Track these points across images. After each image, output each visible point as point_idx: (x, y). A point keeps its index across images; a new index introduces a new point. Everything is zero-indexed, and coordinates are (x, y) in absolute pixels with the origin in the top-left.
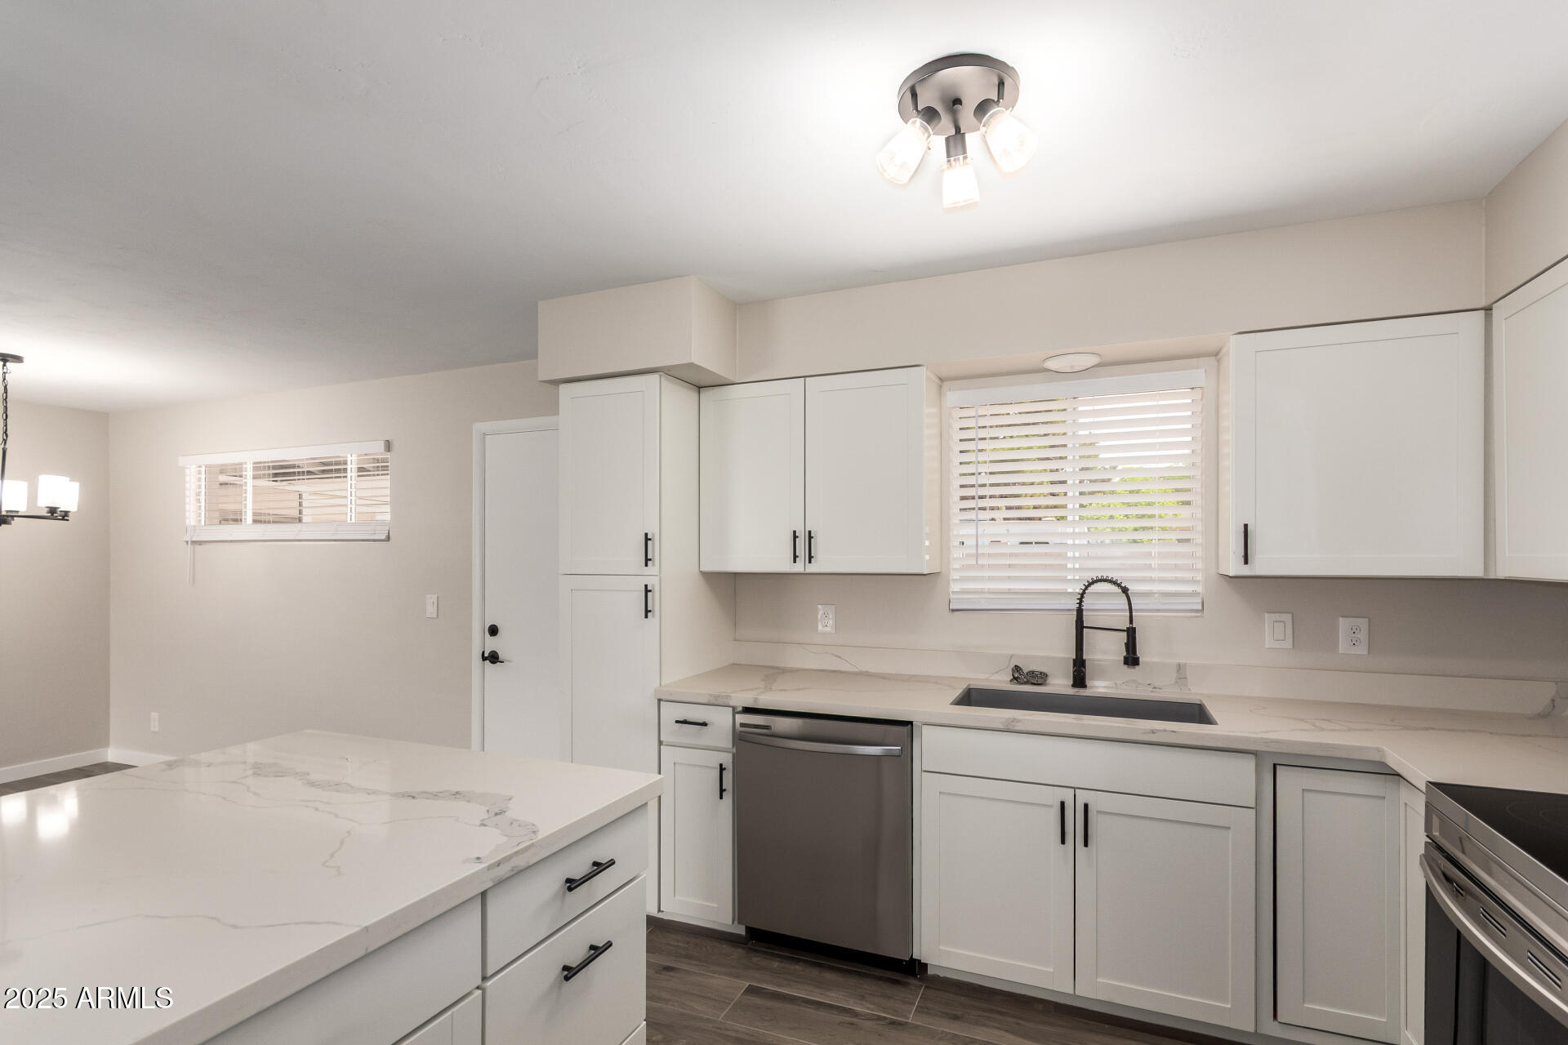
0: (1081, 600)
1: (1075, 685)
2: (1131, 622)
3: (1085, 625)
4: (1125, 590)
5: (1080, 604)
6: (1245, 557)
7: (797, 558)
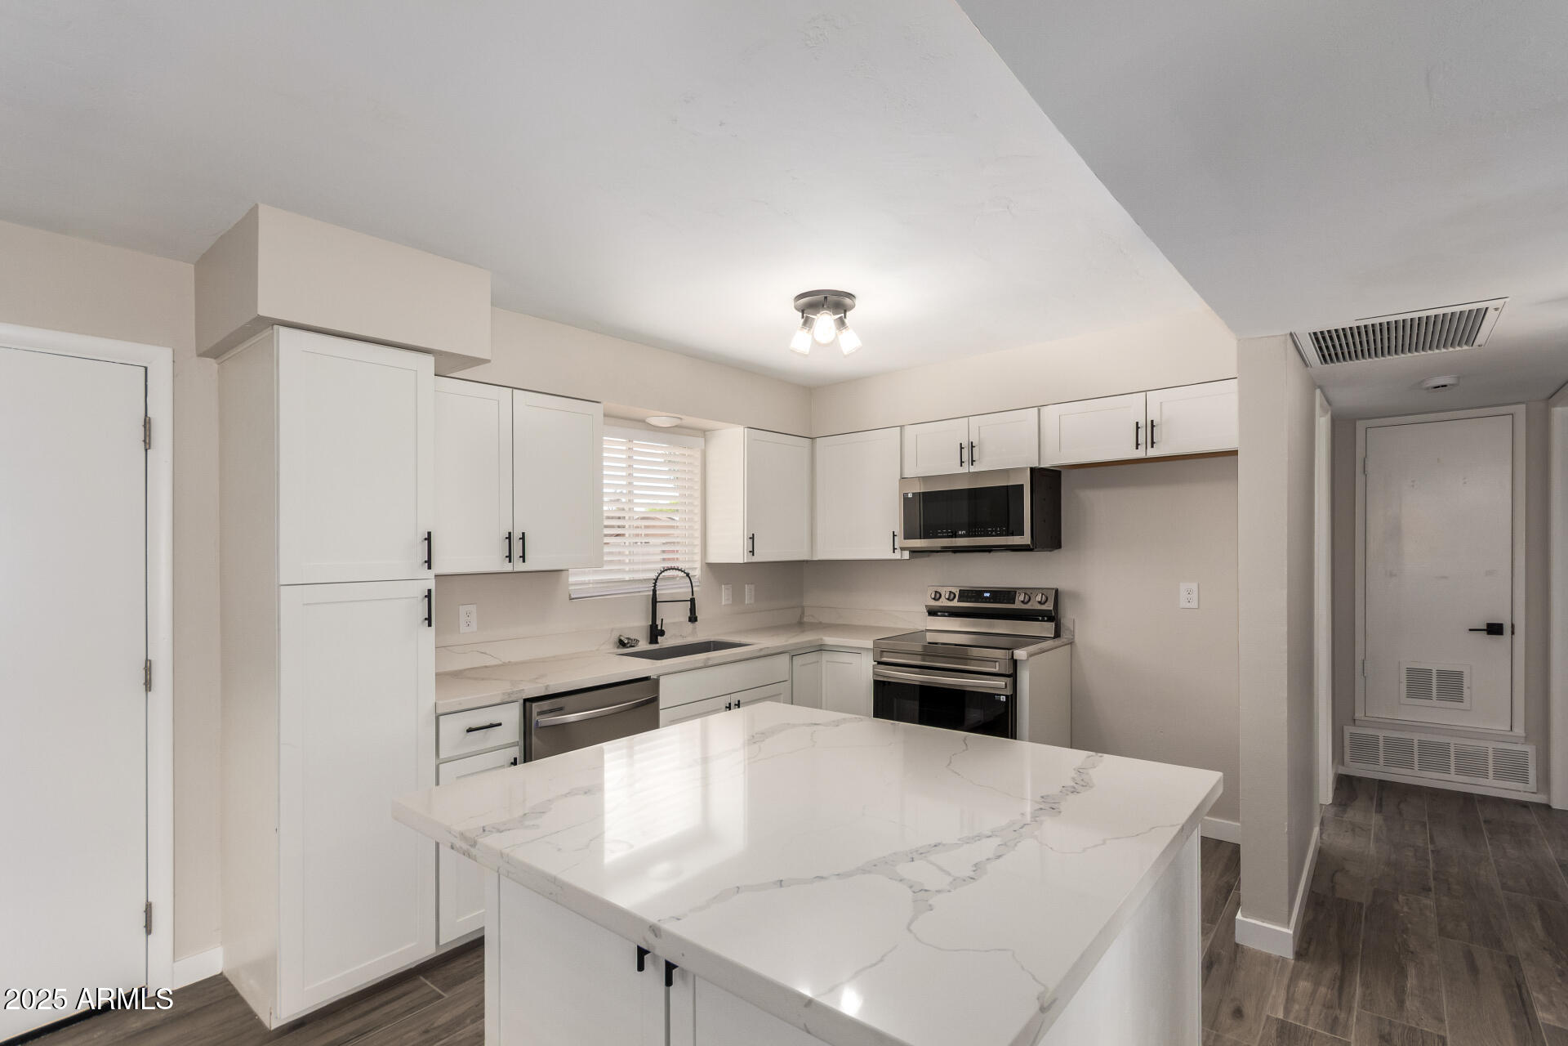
0: (655, 584)
1: (651, 643)
2: (693, 595)
3: (658, 600)
4: (688, 575)
5: (655, 586)
6: (752, 552)
7: (509, 557)
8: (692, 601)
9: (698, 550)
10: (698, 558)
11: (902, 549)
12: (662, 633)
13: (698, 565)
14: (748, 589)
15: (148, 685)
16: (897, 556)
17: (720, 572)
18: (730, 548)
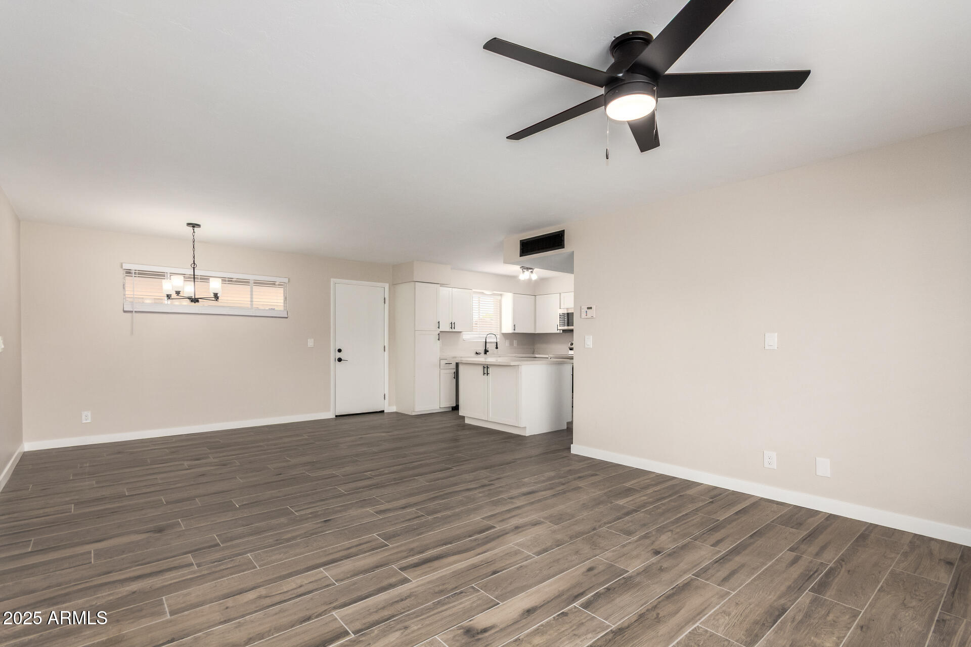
3: (487, 342)
4: (496, 336)
5: (486, 339)
6: (515, 330)
7: (451, 328)
8: (497, 343)
9: (499, 329)
10: (499, 332)
11: (560, 330)
12: (488, 351)
13: (499, 333)
14: (515, 342)
15: (384, 350)
16: (559, 332)
17: (506, 336)
18: (508, 329)
